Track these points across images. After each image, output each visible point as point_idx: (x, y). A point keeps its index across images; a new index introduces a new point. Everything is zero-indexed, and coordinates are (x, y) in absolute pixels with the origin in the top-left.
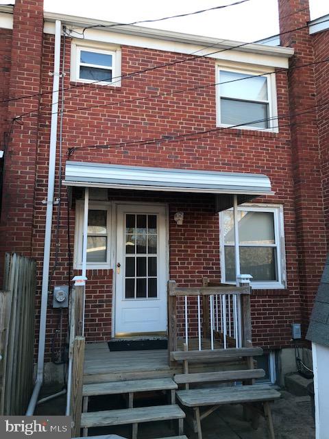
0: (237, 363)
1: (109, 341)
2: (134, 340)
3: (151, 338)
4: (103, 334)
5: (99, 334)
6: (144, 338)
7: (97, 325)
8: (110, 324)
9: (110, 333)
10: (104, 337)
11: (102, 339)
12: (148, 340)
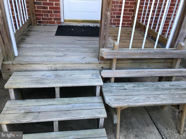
0: (163, 61)
1: (59, 25)
2: (78, 25)
3: (91, 25)
4: (55, 19)
5: (51, 19)
6: (86, 24)
7: (49, 12)
8: (59, 12)
9: (60, 19)
10: (56, 21)
11: (54, 23)
12: (89, 26)
